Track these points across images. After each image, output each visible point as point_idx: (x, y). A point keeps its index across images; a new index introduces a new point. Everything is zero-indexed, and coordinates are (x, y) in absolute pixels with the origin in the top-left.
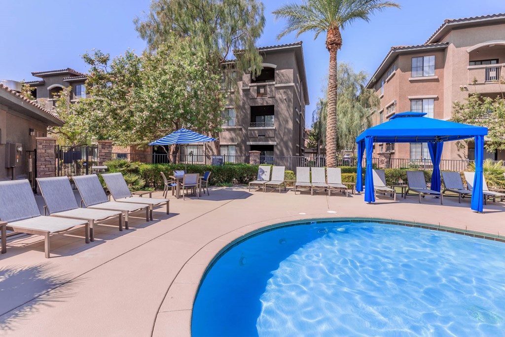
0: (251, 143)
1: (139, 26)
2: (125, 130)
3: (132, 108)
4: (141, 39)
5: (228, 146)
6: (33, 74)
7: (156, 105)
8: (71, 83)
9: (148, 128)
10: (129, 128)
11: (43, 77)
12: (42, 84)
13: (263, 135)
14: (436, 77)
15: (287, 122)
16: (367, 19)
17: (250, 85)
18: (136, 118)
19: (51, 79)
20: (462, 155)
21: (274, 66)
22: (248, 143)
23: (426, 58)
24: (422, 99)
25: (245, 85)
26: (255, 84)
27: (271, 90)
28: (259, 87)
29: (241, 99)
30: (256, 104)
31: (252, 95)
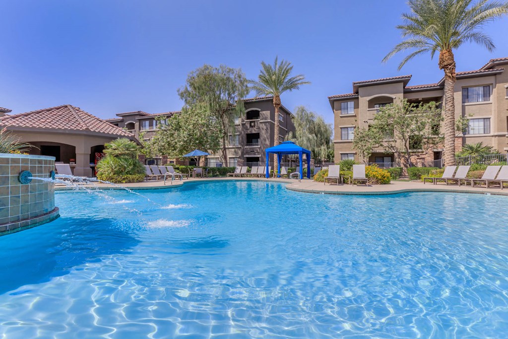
0: (247, 156)
1: (180, 92)
2: (173, 150)
3: (176, 140)
4: (181, 100)
5: (234, 158)
6: (117, 115)
7: (186, 139)
8: (140, 120)
9: (184, 149)
10: (175, 149)
11: (122, 116)
12: (122, 121)
13: (252, 151)
14: (354, 115)
15: (265, 140)
16: (298, 88)
17: (245, 121)
18: (178, 145)
19: (128, 118)
20: (365, 161)
21: (260, 110)
22: (245, 156)
23: (349, 103)
24: (347, 128)
25: (243, 121)
26: (249, 120)
27: (258, 123)
28: (251, 122)
29: (241, 129)
30: (249, 132)
31: (247, 127)
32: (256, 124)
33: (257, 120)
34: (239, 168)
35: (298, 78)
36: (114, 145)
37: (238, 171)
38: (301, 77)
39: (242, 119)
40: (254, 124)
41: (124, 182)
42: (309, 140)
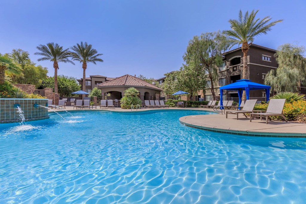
0: (231, 93)
17: (230, 67)
21: (240, 56)
22: (229, 93)
25: (227, 67)
26: (232, 66)
27: (239, 67)
28: (233, 67)
29: (226, 74)
30: (232, 75)
31: (230, 71)
32: (238, 68)
33: (239, 65)
34: (211, 101)
35: (264, 21)
36: (127, 91)
37: (209, 104)
38: (267, 19)
39: (227, 66)
40: (236, 69)
41: (128, 108)
42: (290, 76)
